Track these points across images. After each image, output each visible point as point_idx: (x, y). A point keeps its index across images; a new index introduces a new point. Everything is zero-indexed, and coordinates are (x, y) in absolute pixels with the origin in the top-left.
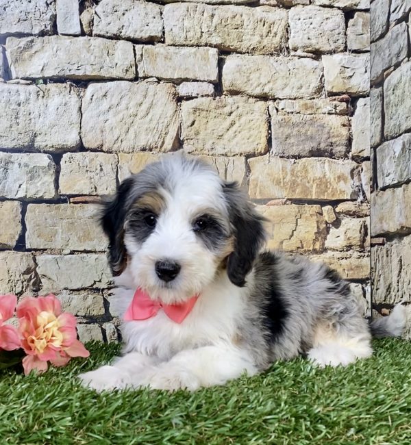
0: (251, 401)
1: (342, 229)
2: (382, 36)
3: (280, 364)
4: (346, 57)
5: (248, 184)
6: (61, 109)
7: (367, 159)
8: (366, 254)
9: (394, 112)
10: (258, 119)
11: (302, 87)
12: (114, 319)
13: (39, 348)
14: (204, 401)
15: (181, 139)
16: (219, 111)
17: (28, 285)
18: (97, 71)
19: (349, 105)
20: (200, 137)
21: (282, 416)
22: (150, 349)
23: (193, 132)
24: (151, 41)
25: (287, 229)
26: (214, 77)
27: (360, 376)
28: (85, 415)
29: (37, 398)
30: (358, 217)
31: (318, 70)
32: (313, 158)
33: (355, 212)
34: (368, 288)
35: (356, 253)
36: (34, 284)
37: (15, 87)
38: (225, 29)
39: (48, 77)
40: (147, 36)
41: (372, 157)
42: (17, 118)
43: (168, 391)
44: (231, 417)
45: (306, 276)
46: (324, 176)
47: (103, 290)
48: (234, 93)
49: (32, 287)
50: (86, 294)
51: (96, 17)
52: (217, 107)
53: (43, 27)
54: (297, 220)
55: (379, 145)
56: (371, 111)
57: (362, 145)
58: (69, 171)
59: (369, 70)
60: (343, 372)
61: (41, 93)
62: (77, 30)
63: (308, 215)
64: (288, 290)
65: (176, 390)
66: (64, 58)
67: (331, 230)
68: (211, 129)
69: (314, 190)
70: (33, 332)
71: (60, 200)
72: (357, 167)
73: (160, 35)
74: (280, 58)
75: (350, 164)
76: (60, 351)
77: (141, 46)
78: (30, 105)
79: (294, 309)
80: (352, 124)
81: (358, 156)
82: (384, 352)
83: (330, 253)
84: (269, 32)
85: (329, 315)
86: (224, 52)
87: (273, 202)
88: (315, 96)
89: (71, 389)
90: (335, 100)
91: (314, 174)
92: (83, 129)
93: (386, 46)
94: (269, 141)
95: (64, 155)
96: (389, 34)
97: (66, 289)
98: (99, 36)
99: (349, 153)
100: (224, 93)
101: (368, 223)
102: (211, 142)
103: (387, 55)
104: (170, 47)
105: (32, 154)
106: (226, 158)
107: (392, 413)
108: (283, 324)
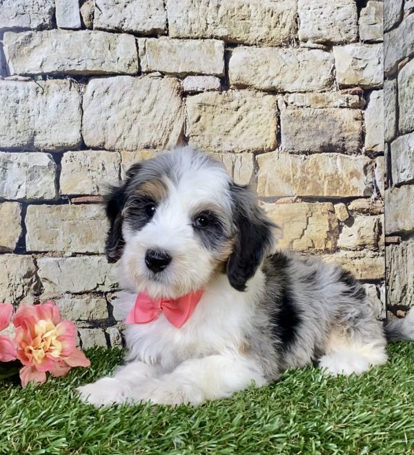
0: (258, 417)
1: (355, 227)
2: (396, 25)
3: (290, 372)
4: (359, 48)
5: (257, 182)
6: (61, 106)
7: (381, 154)
8: (381, 254)
9: (409, 105)
10: (266, 114)
11: (312, 79)
12: (118, 323)
13: (37, 358)
14: (207, 418)
15: (186, 136)
16: (225, 106)
17: (29, 289)
18: (98, 66)
19: (362, 98)
20: (206, 133)
21: (291, 434)
22: (154, 357)
23: (198, 128)
24: (154, 34)
25: (297, 228)
26: (220, 71)
27: (375, 387)
28: (82, 433)
29: (31, 415)
30: (372, 214)
31: (329, 62)
32: (324, 153)
33: (368, 210)
34: (383, 289)
35: (370, 251)
36: (35, 288)
37: (13, 84)
38: (232, 20)
39: (47, 73)
40: (150, 28)
41: (386, 152)
42: (15, 116)
43: (169, 406)
44: (237, 435)
45: (320, 278)
46: (336, 173)
47: (106, 293)
48: (241, 87)
49: (33, 291)
50: (89, 297)
51: (96, 10)
52: (224, 102)
53: (42, 21)
54: (308, 219)
55: (393, 139)
56: (384, 104)
57: (375, 140)
58: (70, 170)
59: (382, 62)
60: (357, 382)
61: (40, 90)
62: (77, 24)
63: (319, 213)
64: (301, 295)
65: (178, 405)
66: (64, 52)
67: (344, 229)
68: (217, 125)
69: (325, 187)
70: (30, 342)
71: (61, 200)
72: (371, 163)
73: (163, 27)
74: (289, 49)
75: (363, 160)
76: (59, 362)
77: (144, 39)
78: (29, 103)
79: (307, 316)
80: (365, 118)
81: (371, 151)
82: (400, 358)
83: (342, 253)
84: (278, 22)
85: (343, 320)
86: (230, 44)
87: (282, 200)
88: (326, 89)
89: (68, 405)
90: (347, 93)
91: (325, 170)
92: (84, 126)
93: (400, 35)
94: (278, 136)
95: (65, 154)
96: (403, 23)
97: (68, 292)
98: (100, 29)
99: (361, 148)
100: (232, 87)
101: (382, 221)
102: (218, 138)
103: (402, 45)
104: (174, 40)
105: (31, 154)
106: (233, 154)
107: (408, 430)
108: (296, 331)
